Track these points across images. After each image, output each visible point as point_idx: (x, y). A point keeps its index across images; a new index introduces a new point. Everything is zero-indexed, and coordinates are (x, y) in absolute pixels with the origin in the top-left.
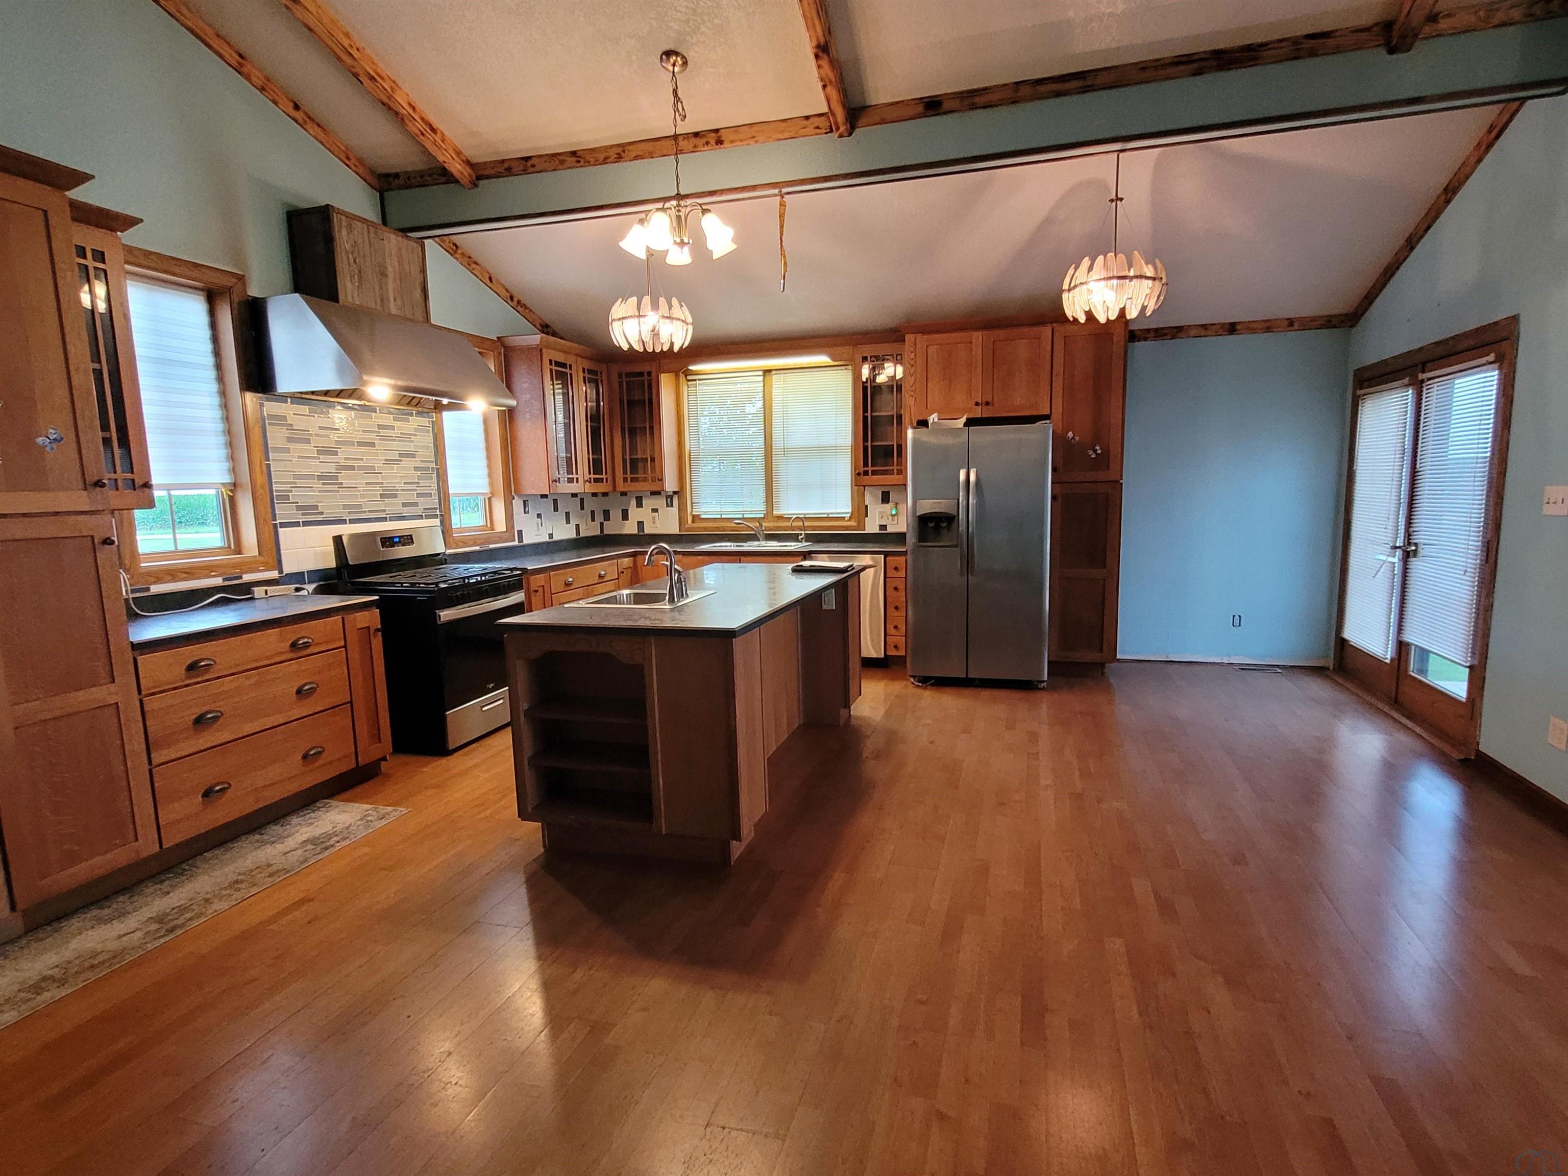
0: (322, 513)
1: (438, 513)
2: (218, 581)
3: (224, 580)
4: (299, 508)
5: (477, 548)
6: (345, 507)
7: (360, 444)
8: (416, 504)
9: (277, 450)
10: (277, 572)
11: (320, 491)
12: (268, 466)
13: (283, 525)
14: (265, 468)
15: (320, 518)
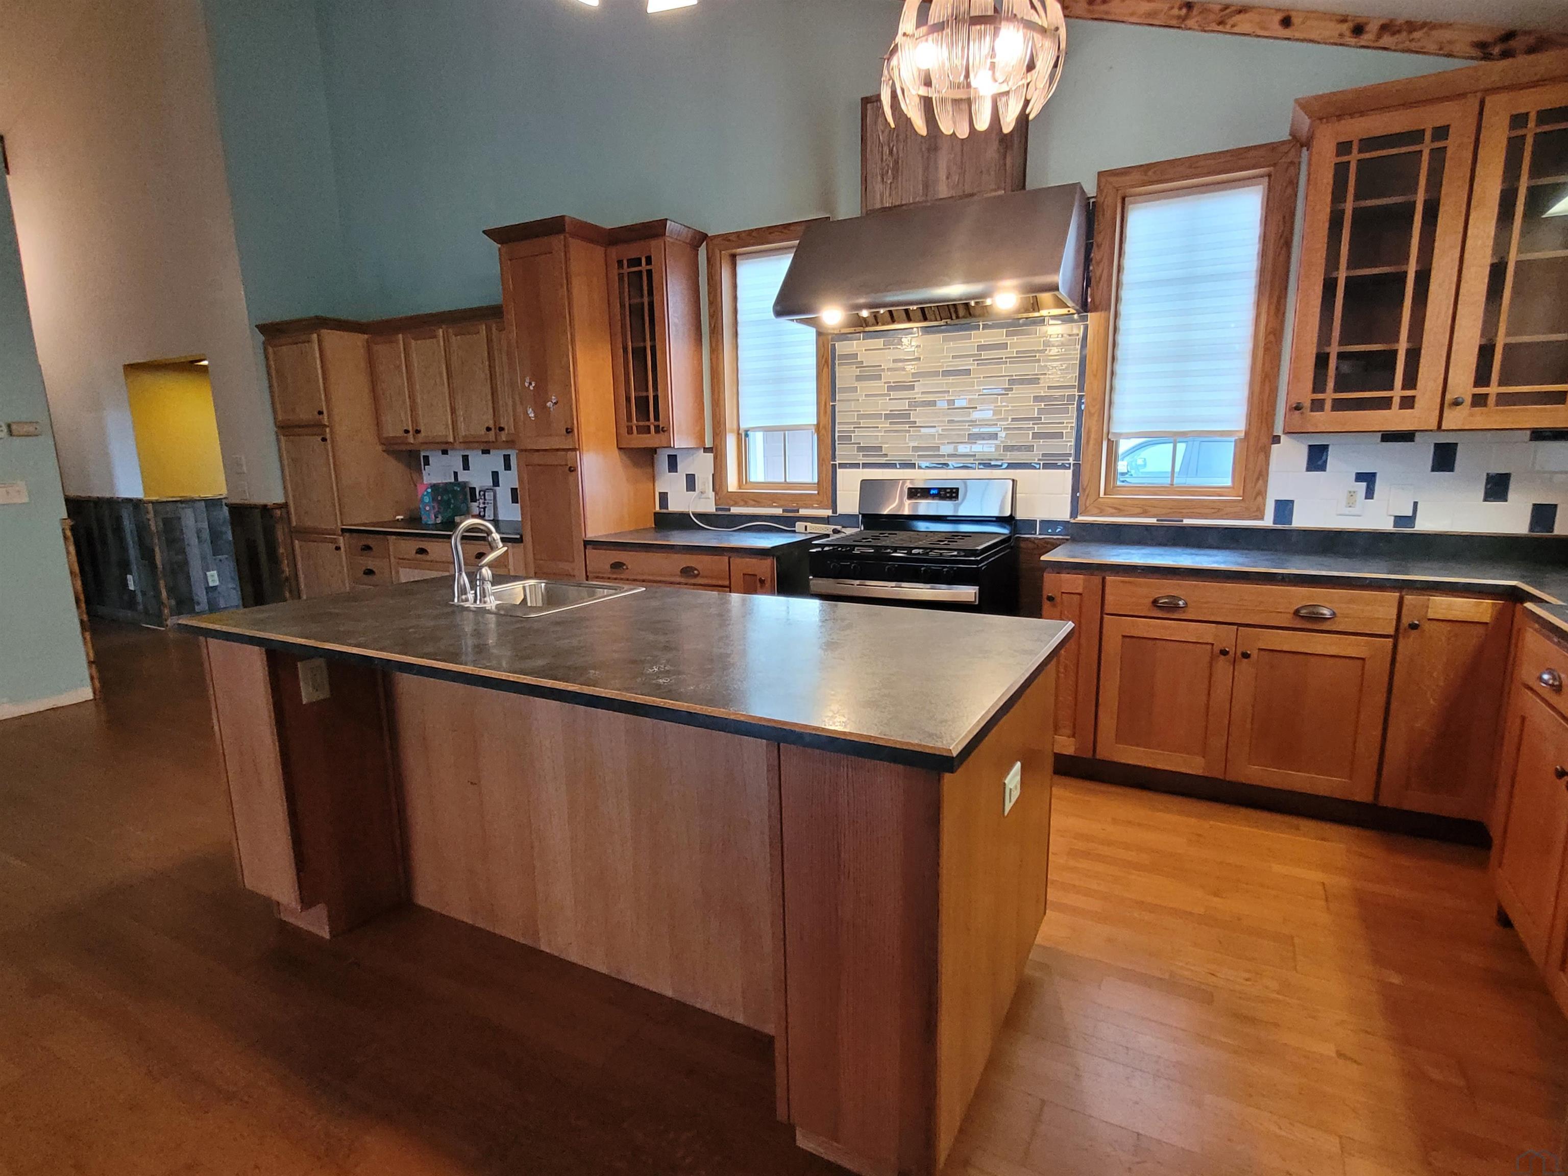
0: (886, 455)
1: (1071, 460)
2: (779, 511)
3: (784, 511)
4: (860, 449)
5: (1153, 521)
6: (915, 449)
7: (947, 373)
8: (1030, 448)
9: (845, 390)
10: (831, 511)
11: (885, 431)
12: (834, 406)
13: (842, 466)
14: (829, 409)
15: (883, 460)
